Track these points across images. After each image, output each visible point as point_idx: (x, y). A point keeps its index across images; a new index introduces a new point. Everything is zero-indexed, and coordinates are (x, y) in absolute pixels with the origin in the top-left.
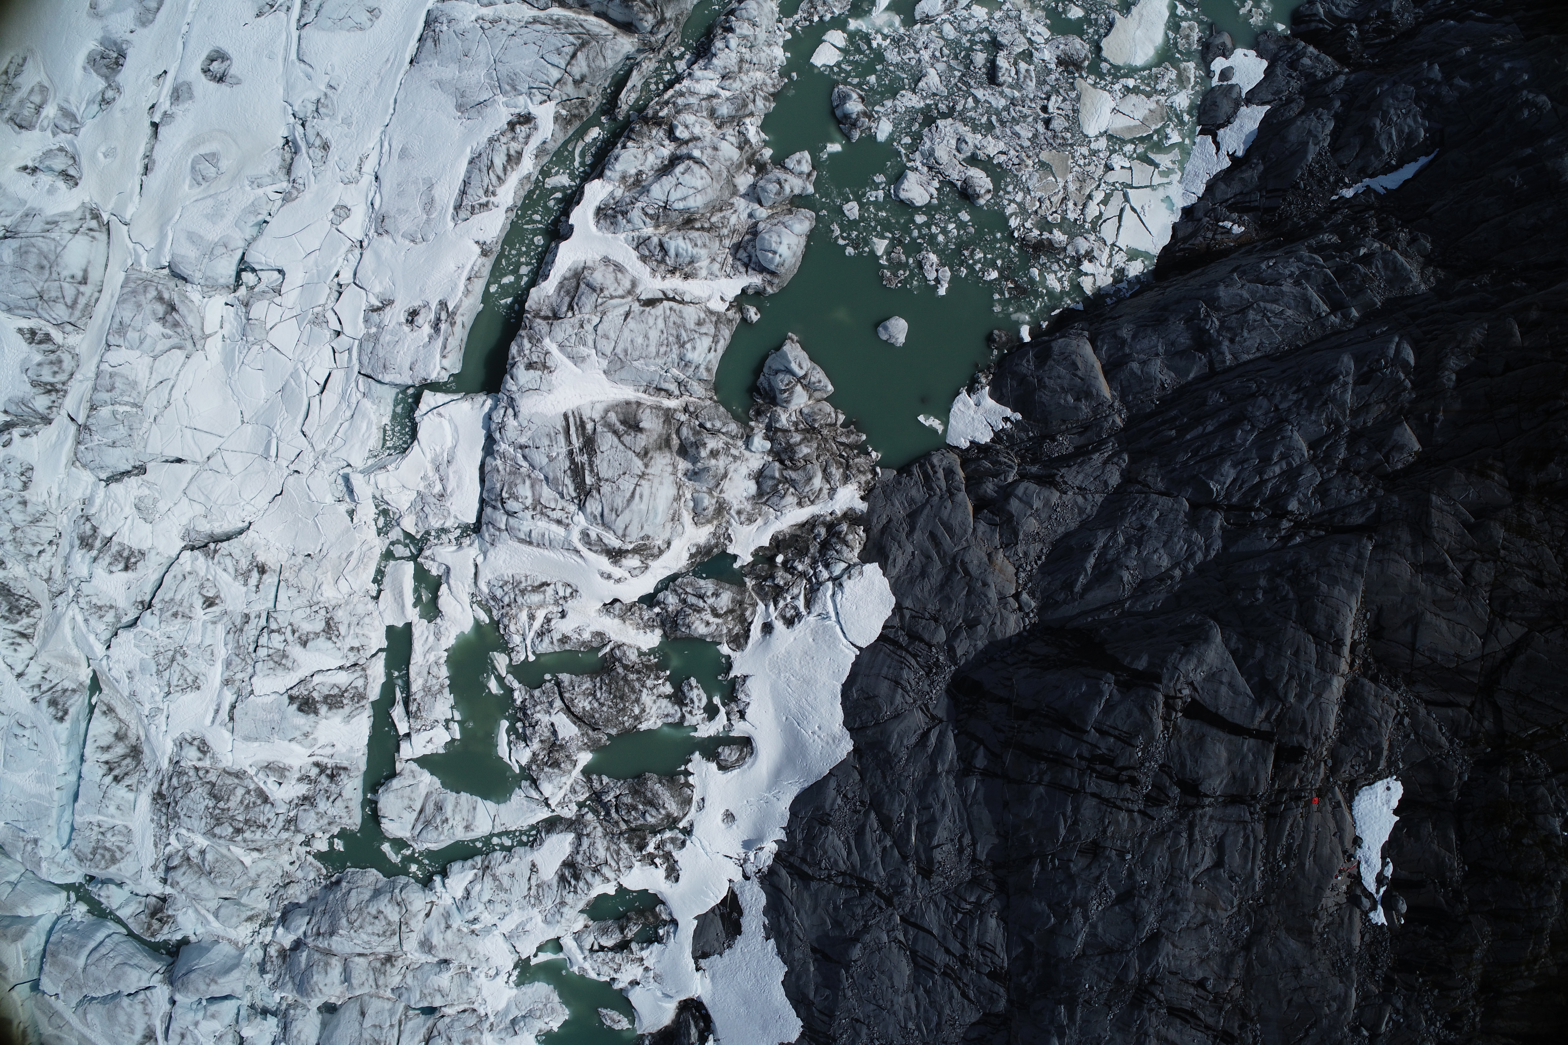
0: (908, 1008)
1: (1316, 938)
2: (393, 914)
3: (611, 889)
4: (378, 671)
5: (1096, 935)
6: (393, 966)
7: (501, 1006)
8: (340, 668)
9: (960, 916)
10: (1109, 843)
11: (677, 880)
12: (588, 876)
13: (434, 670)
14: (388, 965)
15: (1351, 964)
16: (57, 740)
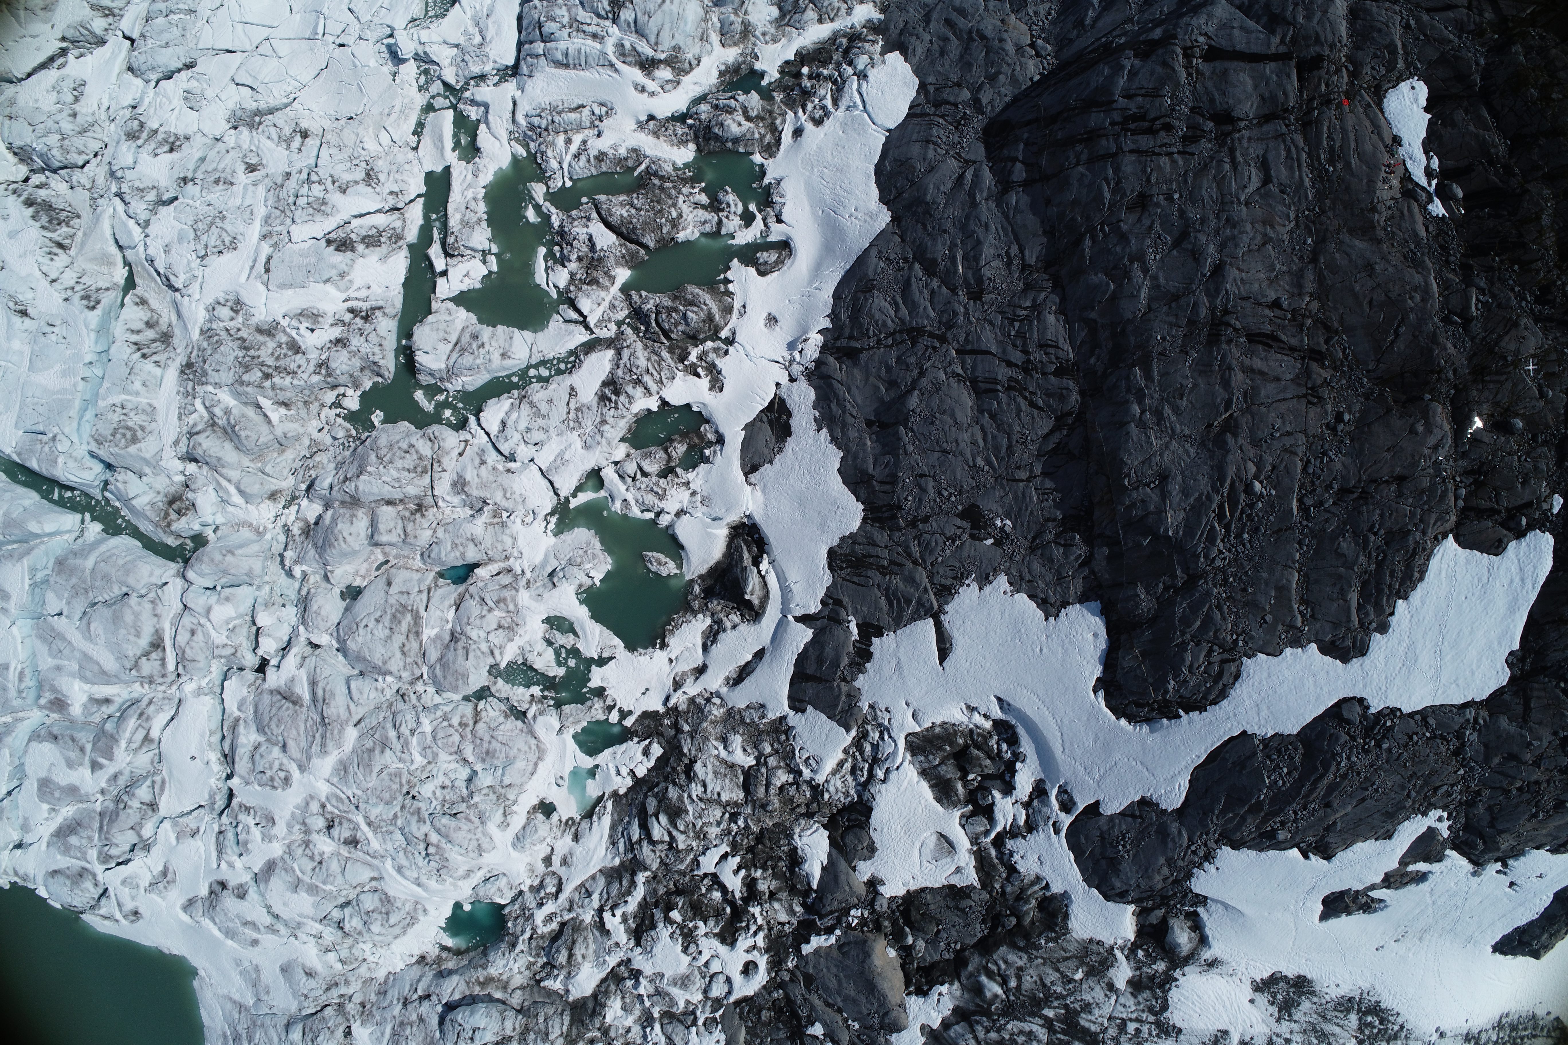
0: (974, 443)
1: (1381, 234)
2: (425, 448)
3: (653, 404)
4: (416, 215)
5: (1158, 286)
6: (423, 516)
7: (538, 559)
8: (379, 211)
9: (1017, 325)
10: (1155, 190)
11: (721, 390)
12: (629, 389)
13: (472, 205)
14: (418, 515)
15: (1423, 254)
16: (86, 327)
